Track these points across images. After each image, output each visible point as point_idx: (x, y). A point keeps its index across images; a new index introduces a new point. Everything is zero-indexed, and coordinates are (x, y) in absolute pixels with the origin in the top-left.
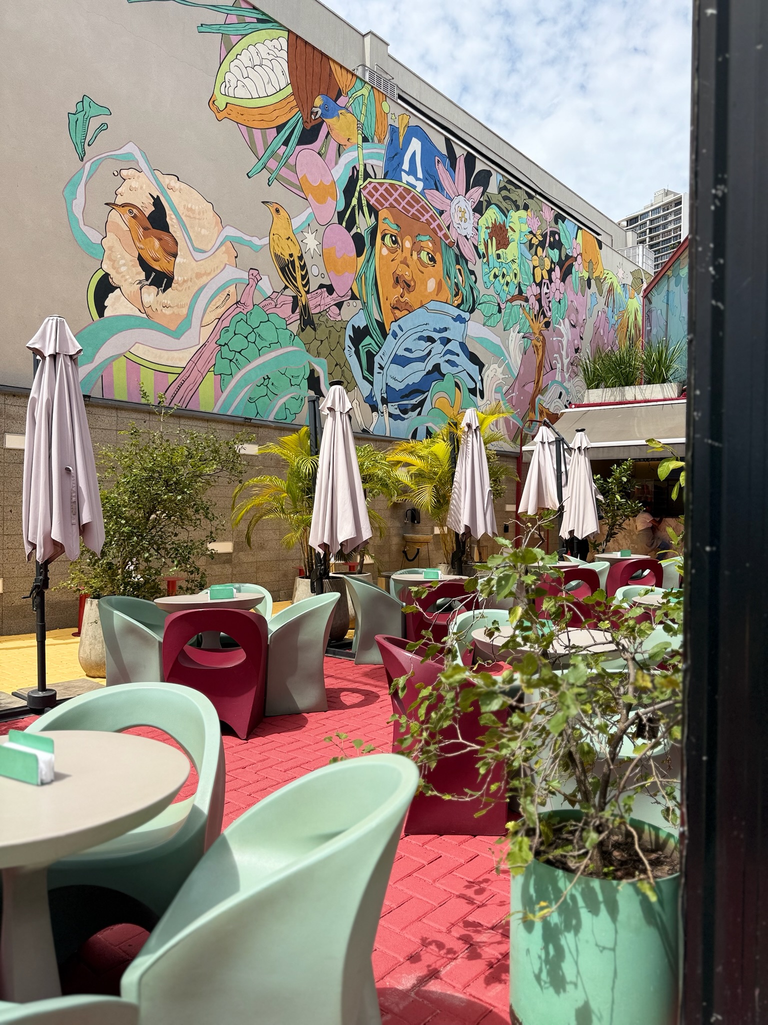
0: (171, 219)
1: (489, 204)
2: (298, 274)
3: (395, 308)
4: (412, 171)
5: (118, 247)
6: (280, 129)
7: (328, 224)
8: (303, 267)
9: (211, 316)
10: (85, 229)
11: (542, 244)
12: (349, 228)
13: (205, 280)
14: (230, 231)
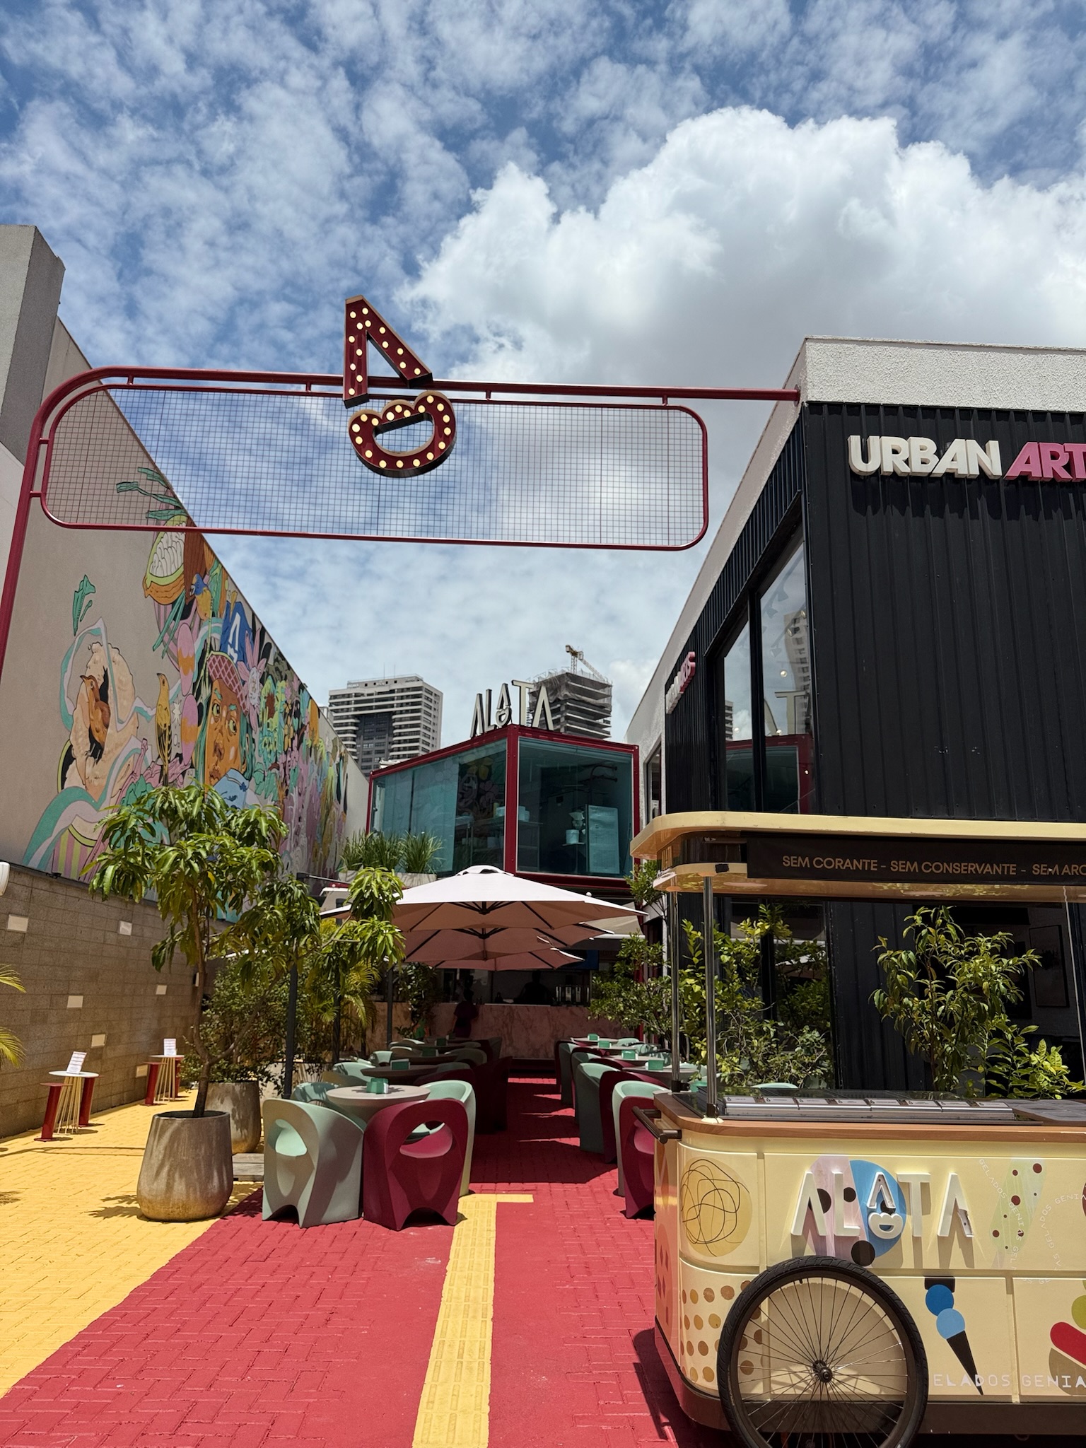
0: (110, 693)
1: (268, 675)
2: (167, 742)
3: (212, 776)
4: (233, 646)
5: (81, 719)
6: (173, 604)
7: (187, 695)
8: (170, 736)
9: (118, 786)
10: (67, 699)
11: (290, 714)
12: (197, 699)
13: (119, 750)
14: (138, 703)
